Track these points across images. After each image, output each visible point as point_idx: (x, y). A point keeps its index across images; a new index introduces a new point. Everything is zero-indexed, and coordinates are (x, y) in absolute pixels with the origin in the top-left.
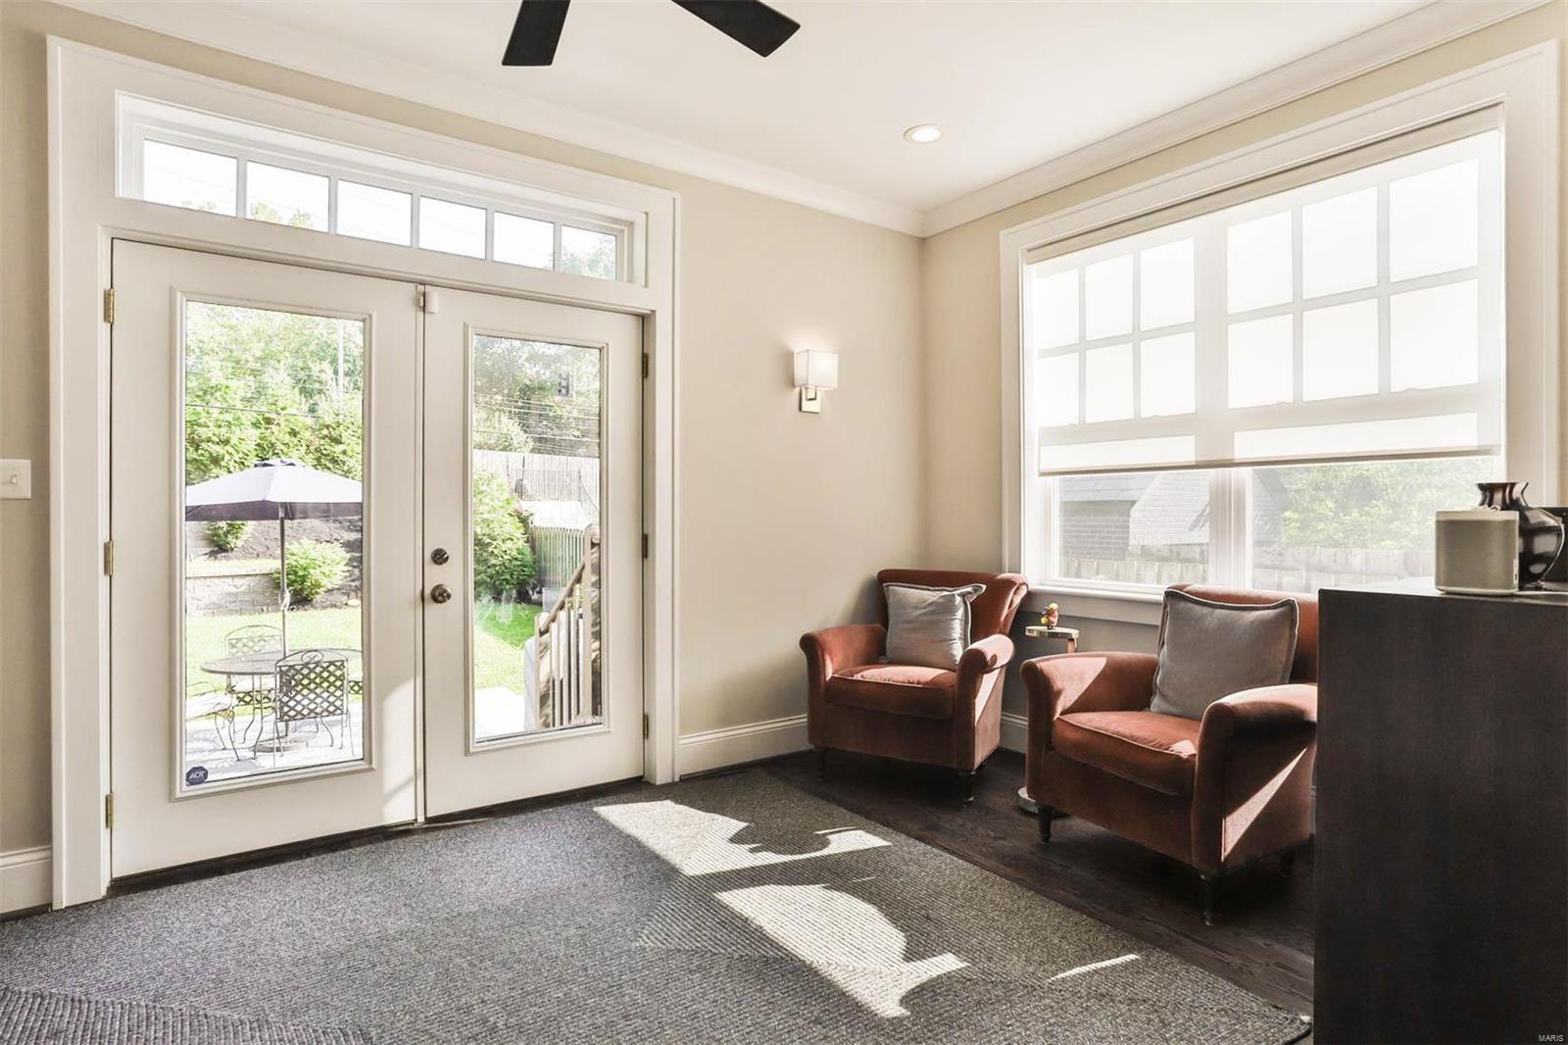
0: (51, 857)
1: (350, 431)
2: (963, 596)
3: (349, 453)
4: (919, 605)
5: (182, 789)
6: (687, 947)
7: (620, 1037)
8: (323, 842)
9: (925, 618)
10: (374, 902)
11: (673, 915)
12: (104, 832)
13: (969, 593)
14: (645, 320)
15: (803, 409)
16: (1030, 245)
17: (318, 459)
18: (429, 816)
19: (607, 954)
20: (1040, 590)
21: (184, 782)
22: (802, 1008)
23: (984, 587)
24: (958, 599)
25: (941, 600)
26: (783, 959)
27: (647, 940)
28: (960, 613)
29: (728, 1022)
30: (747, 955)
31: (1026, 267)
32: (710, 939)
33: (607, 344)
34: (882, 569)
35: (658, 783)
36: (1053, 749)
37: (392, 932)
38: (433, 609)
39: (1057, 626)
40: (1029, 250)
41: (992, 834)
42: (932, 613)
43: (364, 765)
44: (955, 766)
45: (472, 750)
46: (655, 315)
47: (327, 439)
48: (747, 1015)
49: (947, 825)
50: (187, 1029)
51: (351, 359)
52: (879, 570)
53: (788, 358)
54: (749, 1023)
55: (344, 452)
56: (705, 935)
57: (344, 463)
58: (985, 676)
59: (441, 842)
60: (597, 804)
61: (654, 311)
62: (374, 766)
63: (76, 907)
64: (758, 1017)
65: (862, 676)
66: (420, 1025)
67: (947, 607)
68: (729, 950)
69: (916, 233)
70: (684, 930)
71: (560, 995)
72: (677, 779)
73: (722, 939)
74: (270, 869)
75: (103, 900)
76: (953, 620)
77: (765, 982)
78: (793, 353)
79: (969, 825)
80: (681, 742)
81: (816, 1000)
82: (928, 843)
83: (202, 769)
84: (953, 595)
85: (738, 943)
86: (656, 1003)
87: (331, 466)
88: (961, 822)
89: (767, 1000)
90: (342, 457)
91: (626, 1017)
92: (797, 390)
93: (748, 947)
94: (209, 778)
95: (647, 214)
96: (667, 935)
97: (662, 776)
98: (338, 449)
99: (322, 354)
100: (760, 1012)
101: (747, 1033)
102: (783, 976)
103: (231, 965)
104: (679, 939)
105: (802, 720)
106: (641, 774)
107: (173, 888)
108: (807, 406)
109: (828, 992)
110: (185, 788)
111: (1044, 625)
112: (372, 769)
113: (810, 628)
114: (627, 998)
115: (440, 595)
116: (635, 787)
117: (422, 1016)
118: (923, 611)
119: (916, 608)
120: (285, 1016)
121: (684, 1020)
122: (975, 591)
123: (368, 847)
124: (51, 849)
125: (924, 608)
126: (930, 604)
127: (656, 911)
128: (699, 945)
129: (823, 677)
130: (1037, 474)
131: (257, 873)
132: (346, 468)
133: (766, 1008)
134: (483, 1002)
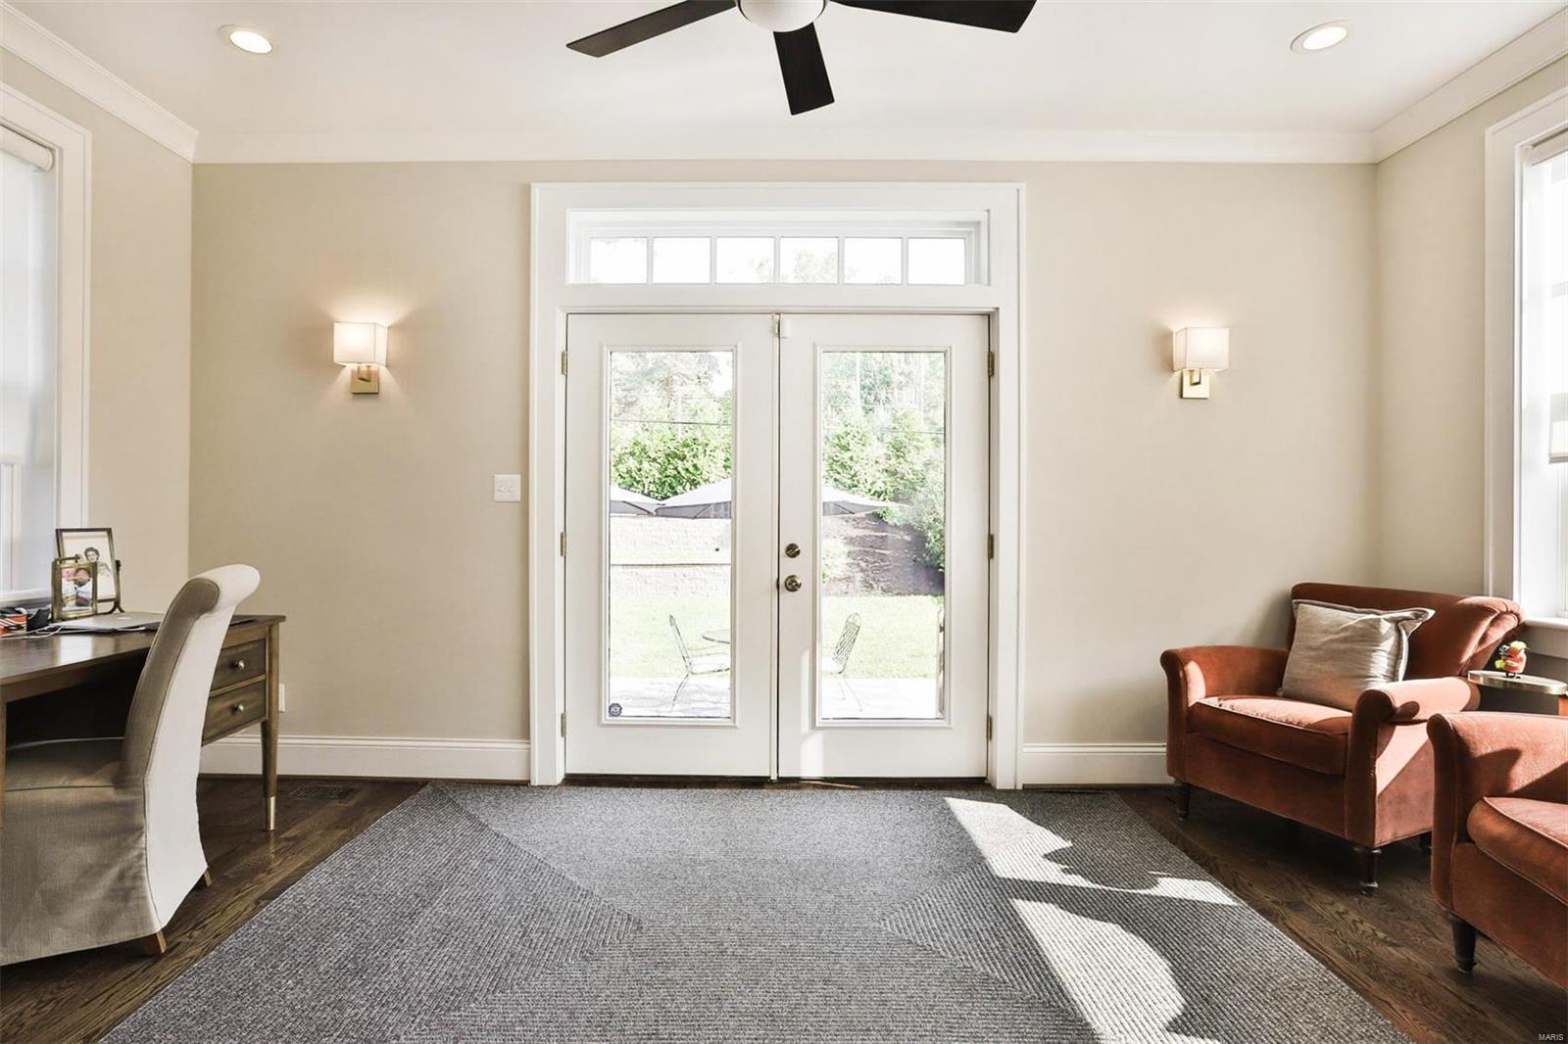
0: (529, 749)
1: (856, 439)
2: (1396, 622)
3: (855, 459)
4: (1330, 629)
5: (607, 718)
6: (919, 942)
7: (810, 995)
8: (699, 780)
9: (1334, 646)
10: (704, 833)
11: (926, 911)
12: (560, 740)
13: (1407, 619)
14: (990, 317)
15: (1184, 396)
16: (1536, 137)
17: (831, 465)
18: (781, 775)
19: (846, 925)
20: (1536, 623)
21: (608, 713)
22: (990, 1035)
23: (1431, 613)
24: (1386, 627)
25: (1359, 626)
26: (1005, 983)
27: (888, 925)
28: (1388, 645)
29: (909, 1020)
30: (971, 967)
31: (1528, 171)
32: (946, 942)
33: (950, 348)
34: (1299, 582)
35: (998, 788)
36: (1470, 840)
37: (701, 858)
38: (786, 595)
39: (1525, 672)
40: (1535, 145)
41: (1381, 935)
42: (1345, 640)
43: (729, 723)
44: (1347, 836)
45: (817, 725)
46: (998, 313)
47: (837, 447)
48: (932, 1020)
49: (1318, 908)
50: (550, 881)
51: (872, 374)
52: (1294, 585)
53: (1166, 338)
54: (929, 1028)
55: (851, 458)
56: (943, 937)
57: (851, 468)
58: (1398, 728)
59: (778, 799)
60: (949, 796)
61: (997, 309)
62: (737, 724)
63: (541, 787)
64: (941, 1027)
65: (1232, 707)
66: (678, 931)
67: (1368, 637)
68: (957, 957)
69: (1363, 156)
70: (927, 926)
71: (787, 945)
72: (1020, 787)
73: (958, 946)
74: (654, 791)
75: (556, 787)
76: (1374, 651)
77: (972, 997)
78: (1172, 333)
79: (1353, 916)
80: (1025, 750)
81: (1010, 1033)
82: (1274, 922)
83: (618, 705)
84: (1379, 620)
85: (971, 954)
86: (858, 980)
87: (840, 470)
88: (1341, 908)
89: (960, 1015)
90: (849, 463)
91: (826, 982)
92: (1177, 374)
93: (977, 961)
94: (624, 713)
95: (988, 211)
96: (909, 926)
97: (1003, 781)
98: (846, 455)
99: (849, 372)
100: (946, 1023)
101: (920, 1036)
102: (993, 999)
103: (595, 850)
104: (918, 933)
105: (1160, 749)
106: (984, 775)
107: (594, 788)
108: (1188, 392)
109: (1028, 1030)
110: (607, 717)
111: (1501, 670)
112: (735, 727)
113: (1177, 644)
114: (837, 967)
115: (792, 585)
116: (977, 786)
117: (683, 925)
118: (1336, 636)
119: (1326, 632)
120: (604, 893)
121: (873, 1003)
122: (1417, 617)
123: (725, 791)
124: (529, 743)
125: (1337, 633)
126: (1346, 629)
127: (914, 902)
128: (932, 944)
129: (1184, 701)
130: (1548, 459)
131: (646, 792)
132: (852, 473)
133: (955, 1021)
134: (729, 929)
